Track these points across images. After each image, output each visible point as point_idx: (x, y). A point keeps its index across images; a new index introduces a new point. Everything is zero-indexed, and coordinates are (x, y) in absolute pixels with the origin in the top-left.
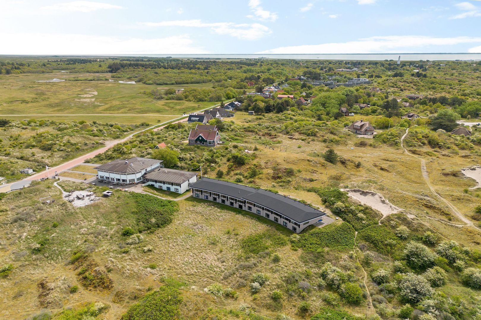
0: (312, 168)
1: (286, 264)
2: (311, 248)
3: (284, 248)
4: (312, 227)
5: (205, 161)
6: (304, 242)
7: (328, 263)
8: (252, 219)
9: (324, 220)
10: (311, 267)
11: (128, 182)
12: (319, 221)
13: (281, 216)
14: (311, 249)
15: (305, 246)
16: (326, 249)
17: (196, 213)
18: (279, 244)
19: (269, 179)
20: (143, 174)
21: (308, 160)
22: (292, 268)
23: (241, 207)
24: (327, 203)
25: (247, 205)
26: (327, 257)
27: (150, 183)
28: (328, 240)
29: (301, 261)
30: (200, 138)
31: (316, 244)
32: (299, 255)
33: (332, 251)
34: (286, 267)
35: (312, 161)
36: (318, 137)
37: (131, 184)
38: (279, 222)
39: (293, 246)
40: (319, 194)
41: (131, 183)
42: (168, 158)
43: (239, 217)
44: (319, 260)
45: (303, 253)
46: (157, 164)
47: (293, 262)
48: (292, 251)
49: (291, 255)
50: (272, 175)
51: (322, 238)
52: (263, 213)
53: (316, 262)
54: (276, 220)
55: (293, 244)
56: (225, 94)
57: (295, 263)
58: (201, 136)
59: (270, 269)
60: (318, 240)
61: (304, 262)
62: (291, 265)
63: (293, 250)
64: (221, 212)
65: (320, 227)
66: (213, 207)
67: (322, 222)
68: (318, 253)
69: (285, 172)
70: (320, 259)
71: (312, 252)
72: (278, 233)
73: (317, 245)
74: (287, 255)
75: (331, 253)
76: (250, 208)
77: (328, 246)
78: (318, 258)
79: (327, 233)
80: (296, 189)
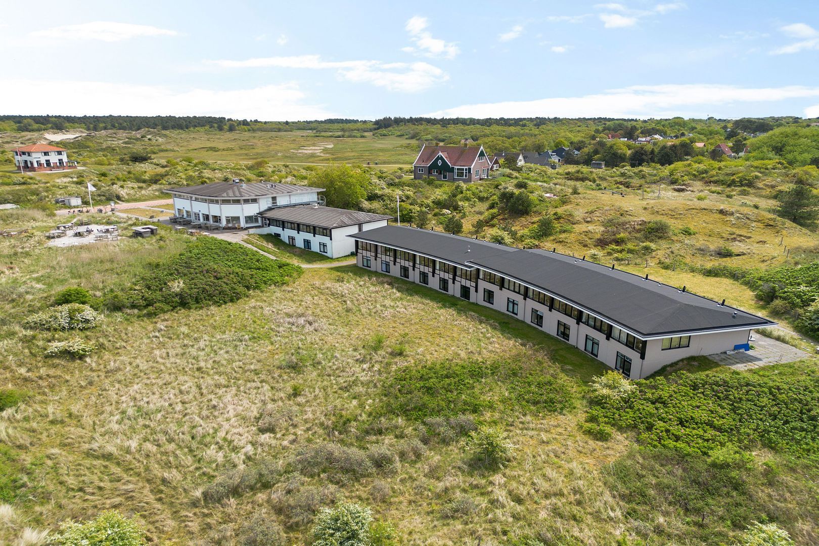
0: (729, 229)
1: (523, 491)
2: (677, 438)
3: (551, 421)
4: (702, 362)
5: (431, 204)
6: (650, 408)
7: (772, 528)
8: (481, 322)
9: (758, 349)
10: (659, 531)
11: (224, 223)
12: (737, 347)
13: (579, 317)
14: (680, 445)
15: (650, 428)
16: (761, 458)
17: (333, 294)
18: (536, 403)
19: (585, 246)
20: (262, 209)
21: (721, 212)
22: (543, 515)
23: (465, 292)
24: (777, 302)
25: (483, 285)
26: (762, 494)
27: (274, 230)
28: (775, 418)
29: (612, 488)
30: (440, 163)
31: (711, 425)
32: (611, 461)
33: (793, 470)
34: (519, 500)
35: (732, 214)
36: (759, 188)
37: (229, 228)
38: (572, 341)
39: (593, 419)
40: (747, 283)
41: (230, 225)
42: (338, 184)
43: (446, 314)
44: (717, 504)
45: (631, 456)
46: (311, 196)
47: (561, 483)
48: (580, 437)
49: (571, 453)
50: (598, 236)
51: (746, 405)
52: (525, 309)
53: (698, 511)
54: (564, 331)
55: (596, 411)
56: (553, 144)
57: (576, 491)
58: (442, 158)
59: (438, 496)
60: (722, 412)
61: (623, 497)
62: (547, 496)
63: (589, 432)
64: (401, 299)
65: (740, 367)
66: (386, 286)
67: (750, 352)
68: (714, 465)
69: (639, 231)
70: (724, 501)
71: (682, 458)
72: (553, 369)
73: (714, 432)
74: (550, 447)
75: (787, 478)
76: (489, 295)
77: (771, 446)
78: (707, 490)
79: (774, 392)
80: (666, 268)
